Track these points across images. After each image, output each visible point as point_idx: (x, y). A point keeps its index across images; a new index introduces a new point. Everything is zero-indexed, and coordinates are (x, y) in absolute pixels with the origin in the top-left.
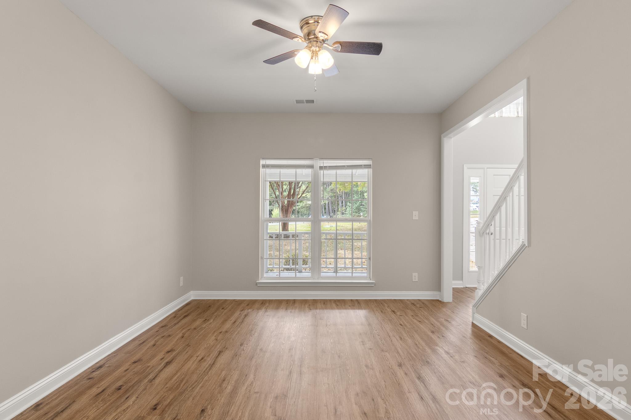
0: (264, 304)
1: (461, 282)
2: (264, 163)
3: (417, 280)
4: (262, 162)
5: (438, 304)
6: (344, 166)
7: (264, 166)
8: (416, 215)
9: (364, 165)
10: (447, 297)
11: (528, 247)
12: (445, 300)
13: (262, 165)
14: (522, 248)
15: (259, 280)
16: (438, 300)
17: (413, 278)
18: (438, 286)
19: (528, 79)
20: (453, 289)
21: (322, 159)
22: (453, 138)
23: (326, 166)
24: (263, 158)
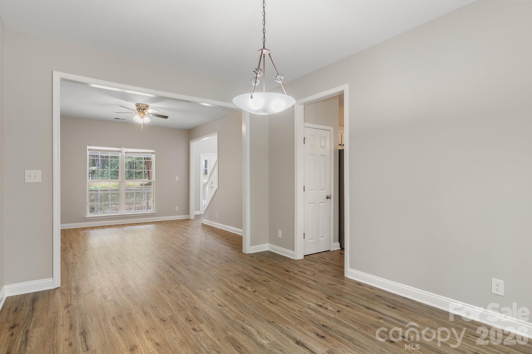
0: (92, 228)
1: (199, 212)
2: (90, 148)
3: (178, 210)
4: (89, 147)
5: (188, 220)
6: (140, 152)
7: (89, 150)
8: (177, 178)
9: (151, 153)
10: (192, 217)
11: (218, 189)
12: (191, 218)
13: (88, 149)
14: (217, 190)
15: (86, 216)
16: (188, 219)
17: (176, 209)
18: (188, 212)
19: (218, 132)
20: (195, 215)
21: (126, 148)
22: (195, 143)
23: (129, 152)
24: (89, 145)
